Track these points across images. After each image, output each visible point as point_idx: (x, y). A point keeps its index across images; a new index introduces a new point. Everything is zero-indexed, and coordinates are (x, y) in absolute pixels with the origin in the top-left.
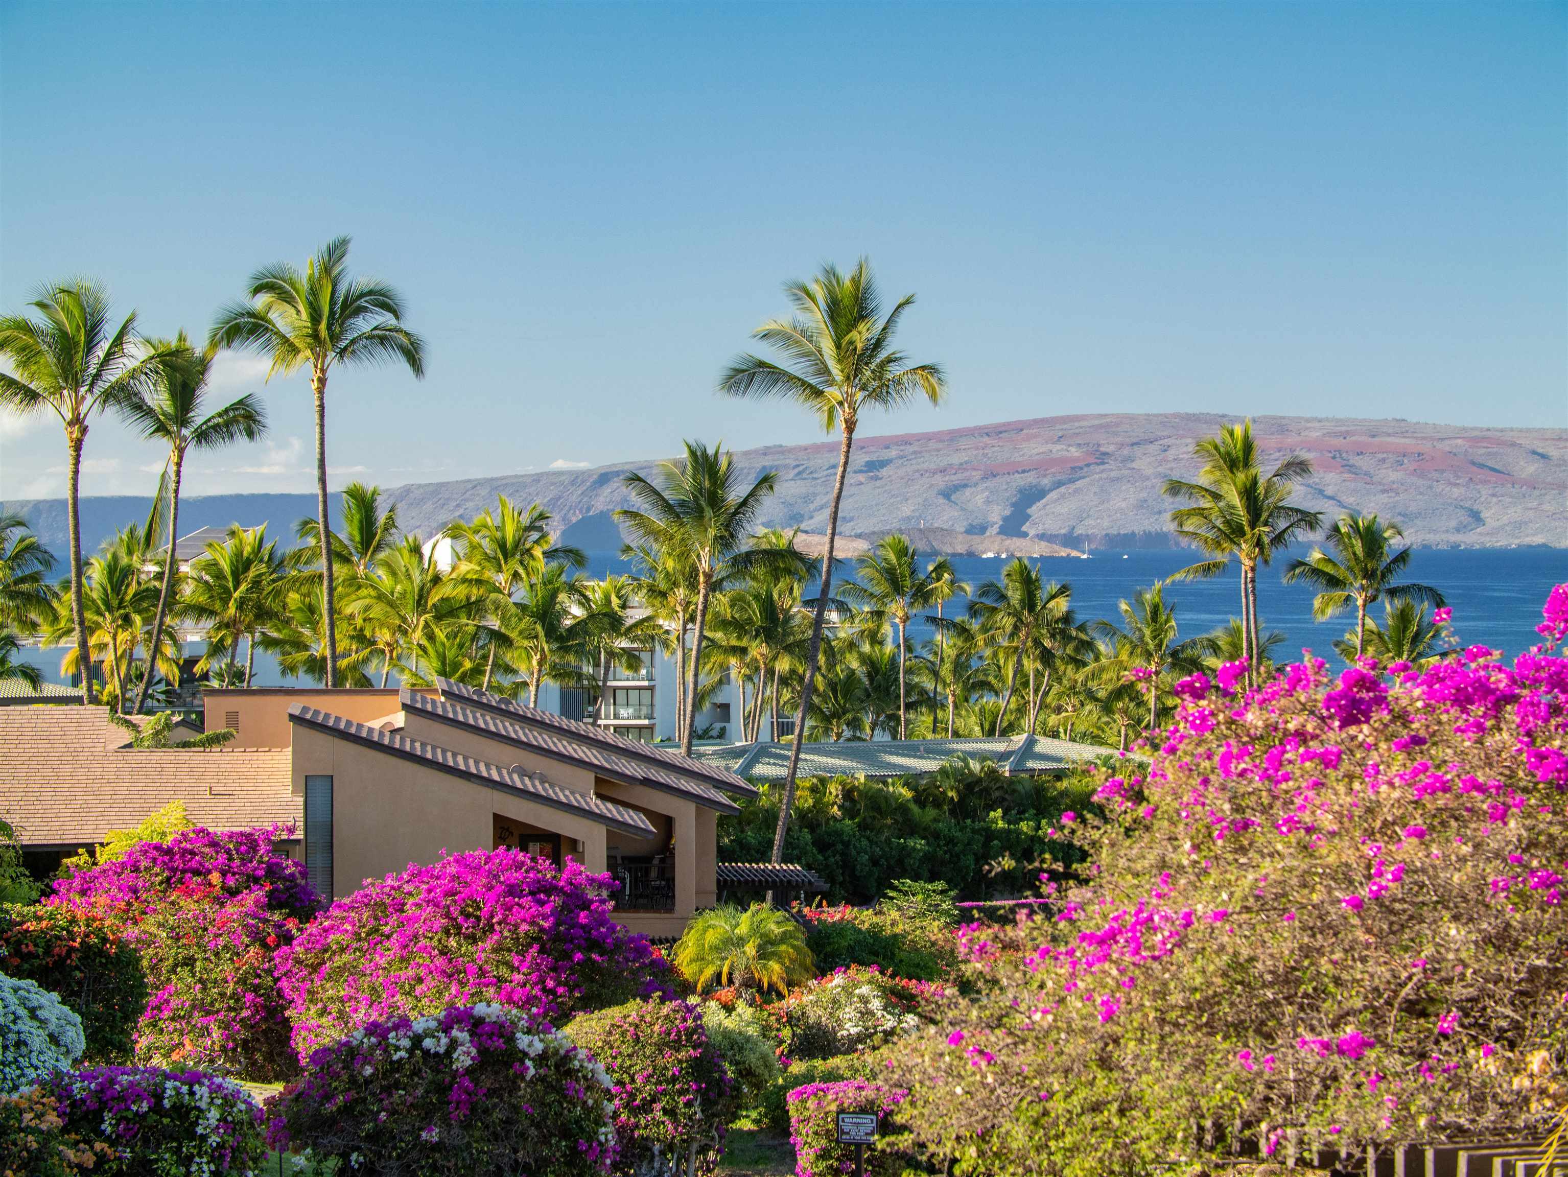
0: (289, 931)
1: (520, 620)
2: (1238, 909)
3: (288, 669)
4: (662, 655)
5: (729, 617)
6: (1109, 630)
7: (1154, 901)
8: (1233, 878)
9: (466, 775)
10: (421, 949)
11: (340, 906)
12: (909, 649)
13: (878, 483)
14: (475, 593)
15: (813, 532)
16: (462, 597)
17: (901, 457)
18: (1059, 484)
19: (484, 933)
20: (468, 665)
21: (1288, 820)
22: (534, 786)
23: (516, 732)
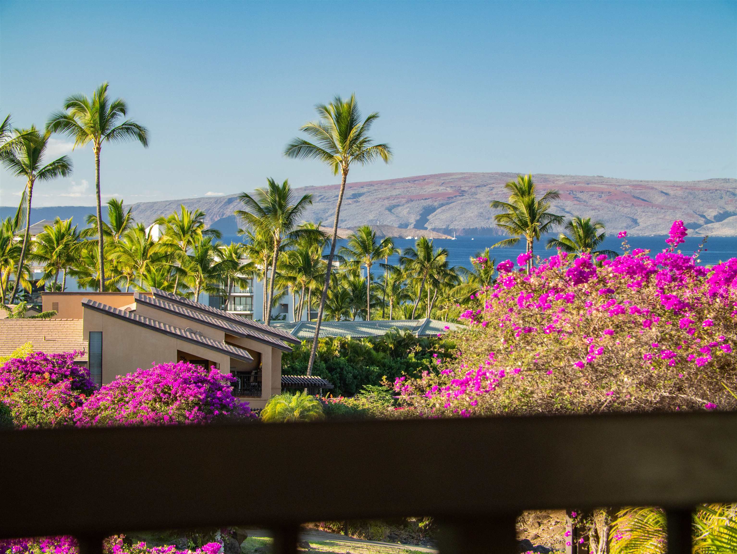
0: (81, 400)
1: (191, 263)
2: (526, 369)
3: (81, 285)
4: (257, 280)
5: (288, 263)
6: (465, 271)
7: (487, 366)
8: (523, 355)
9: (165, 332)
10: (143, 408)
11: (105, 388)
12: (371, 279)
13: (358, 204)
14: (170, 250)
15: (327, 226)
16: (163, 252)
17: (369, 192)
18: (442, 205)
19: (173, 401)
20: (166, 284)
21: (550, 327)
22: (196, 337)
23: (188, 313)
